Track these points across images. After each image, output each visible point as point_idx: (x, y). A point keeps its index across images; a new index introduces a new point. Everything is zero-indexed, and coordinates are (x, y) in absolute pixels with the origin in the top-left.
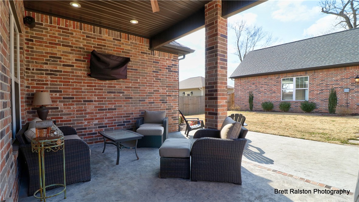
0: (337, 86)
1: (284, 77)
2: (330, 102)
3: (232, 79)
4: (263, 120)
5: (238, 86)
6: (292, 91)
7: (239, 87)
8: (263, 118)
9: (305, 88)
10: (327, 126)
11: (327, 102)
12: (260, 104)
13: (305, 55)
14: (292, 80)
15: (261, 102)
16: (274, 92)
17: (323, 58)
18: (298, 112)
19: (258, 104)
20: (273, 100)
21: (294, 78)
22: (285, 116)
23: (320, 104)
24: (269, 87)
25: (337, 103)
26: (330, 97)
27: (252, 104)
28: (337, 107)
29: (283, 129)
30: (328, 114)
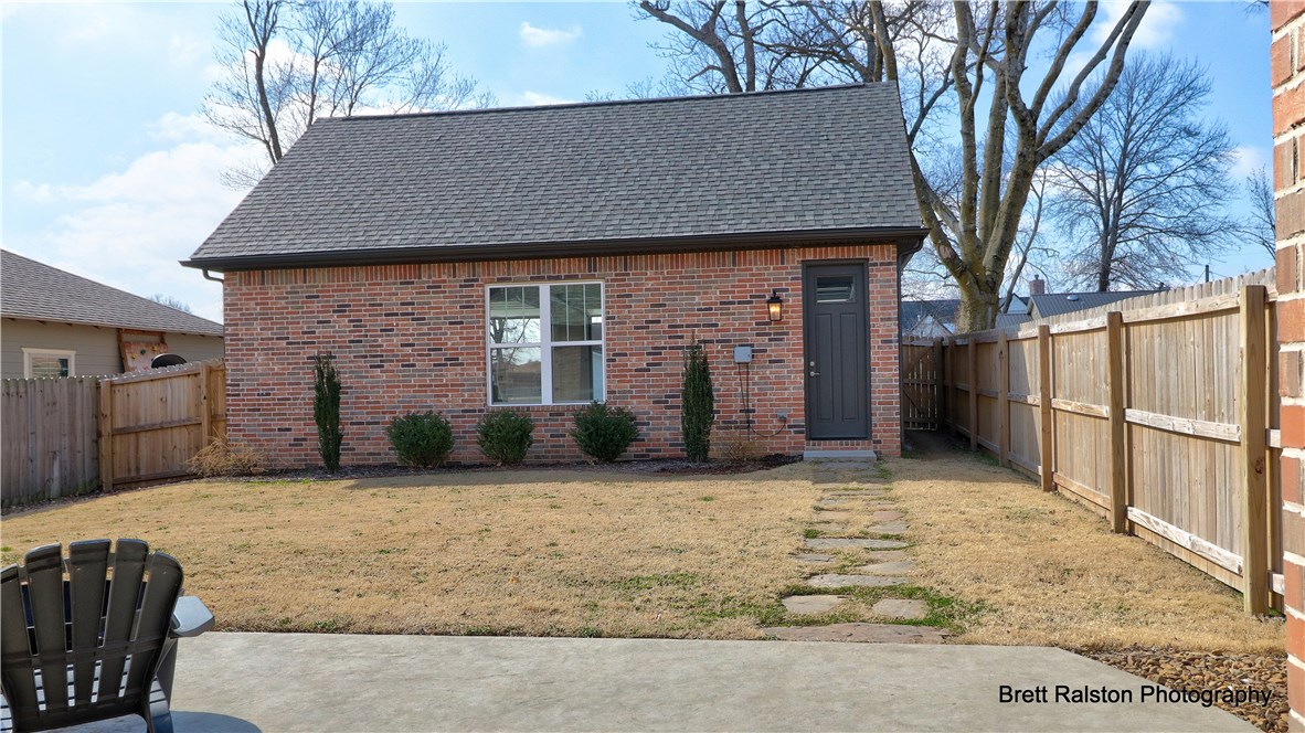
0: (708, 336)
1: (500, 280)
2: (687, 407)
3: (211, 273)
4: (392, 528)
5: (249, 319)
6: (536, 355)
7: (257, 326)
8: (390, 517)
9: (590, 339)
10: (687, 531)
11: (678, 407)
12: (379, 431)
13: (585, 180)
14: (532, 298)
15: (388, 418)
16: (454, 362)
17: (655, 203)
18: (566, 460)
19: (366, 435)
20: (447, 406)
21: (545, 290)
22: (508, 488)
23: (652, 418)
24: (425, 329)
25: (712, 411)
26: (685, 385)
27: (334, 430)
28: (714, 429)
29: (495, 577)
30: (685, 464)
